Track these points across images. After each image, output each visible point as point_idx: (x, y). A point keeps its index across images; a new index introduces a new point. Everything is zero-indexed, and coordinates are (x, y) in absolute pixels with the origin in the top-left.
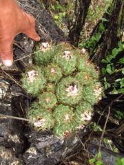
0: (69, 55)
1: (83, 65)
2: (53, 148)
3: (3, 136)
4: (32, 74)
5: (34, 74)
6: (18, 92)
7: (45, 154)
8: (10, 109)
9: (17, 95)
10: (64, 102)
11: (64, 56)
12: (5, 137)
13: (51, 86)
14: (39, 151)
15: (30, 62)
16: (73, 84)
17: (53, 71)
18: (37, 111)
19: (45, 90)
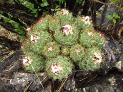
0: (34, 36)
1: (43, 25)
2: (113, 48)
3: (115, 90)
4: (55, 68)
5: (55, 66)
6: (71, 82)
7: (119, 54)
8: (88, 88)
9: (74, 83)
10: (77, 37)
11: (36, 41)
12: (115, 88)
13: (65, 51)
14: (118, 60)
15: (42, 74)
16: (62, 29)
17: (50, 49)
18: (88, 61)
19: (68, 55)
